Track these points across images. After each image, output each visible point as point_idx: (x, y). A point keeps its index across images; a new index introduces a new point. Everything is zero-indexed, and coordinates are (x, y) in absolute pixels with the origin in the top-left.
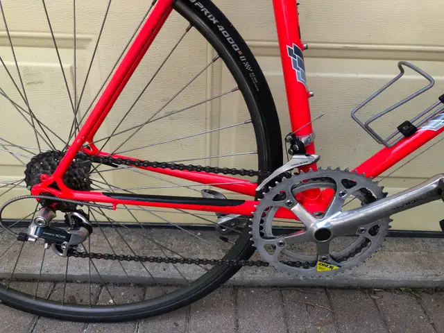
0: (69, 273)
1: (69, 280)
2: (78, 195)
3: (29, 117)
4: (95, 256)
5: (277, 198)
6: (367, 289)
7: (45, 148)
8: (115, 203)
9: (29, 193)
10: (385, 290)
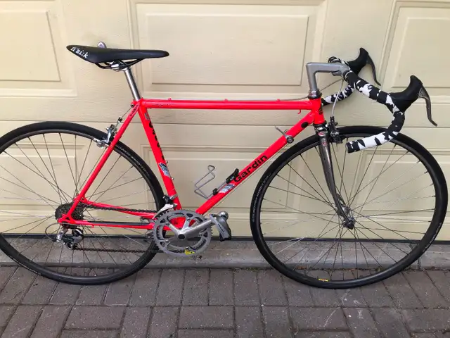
0: (74, 262)
1: (73, 266)
2: (77, 222)
3: (57, 189)
4: (86, 249)
5: (162, 222)
6: (232, 269)
7: (64, 203)
8: (93, 225)
9: (56, 221)
10: (242, 269)
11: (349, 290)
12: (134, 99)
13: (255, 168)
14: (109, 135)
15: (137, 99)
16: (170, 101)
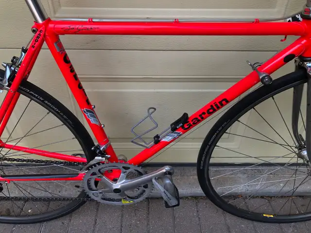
11: (293, 224)
12: (36, 22)
13: (210, 114)
14: (8, 74)
15: (40, 21)
16: (91, 22)
